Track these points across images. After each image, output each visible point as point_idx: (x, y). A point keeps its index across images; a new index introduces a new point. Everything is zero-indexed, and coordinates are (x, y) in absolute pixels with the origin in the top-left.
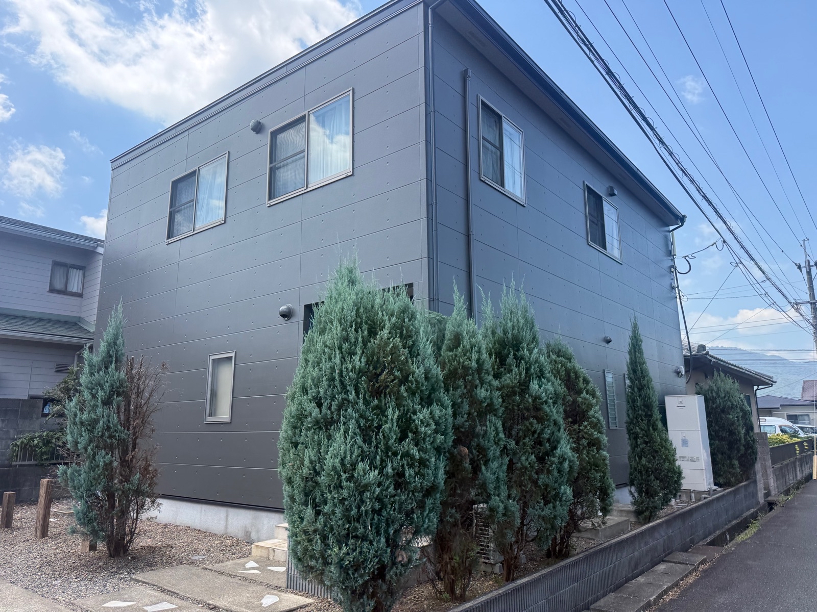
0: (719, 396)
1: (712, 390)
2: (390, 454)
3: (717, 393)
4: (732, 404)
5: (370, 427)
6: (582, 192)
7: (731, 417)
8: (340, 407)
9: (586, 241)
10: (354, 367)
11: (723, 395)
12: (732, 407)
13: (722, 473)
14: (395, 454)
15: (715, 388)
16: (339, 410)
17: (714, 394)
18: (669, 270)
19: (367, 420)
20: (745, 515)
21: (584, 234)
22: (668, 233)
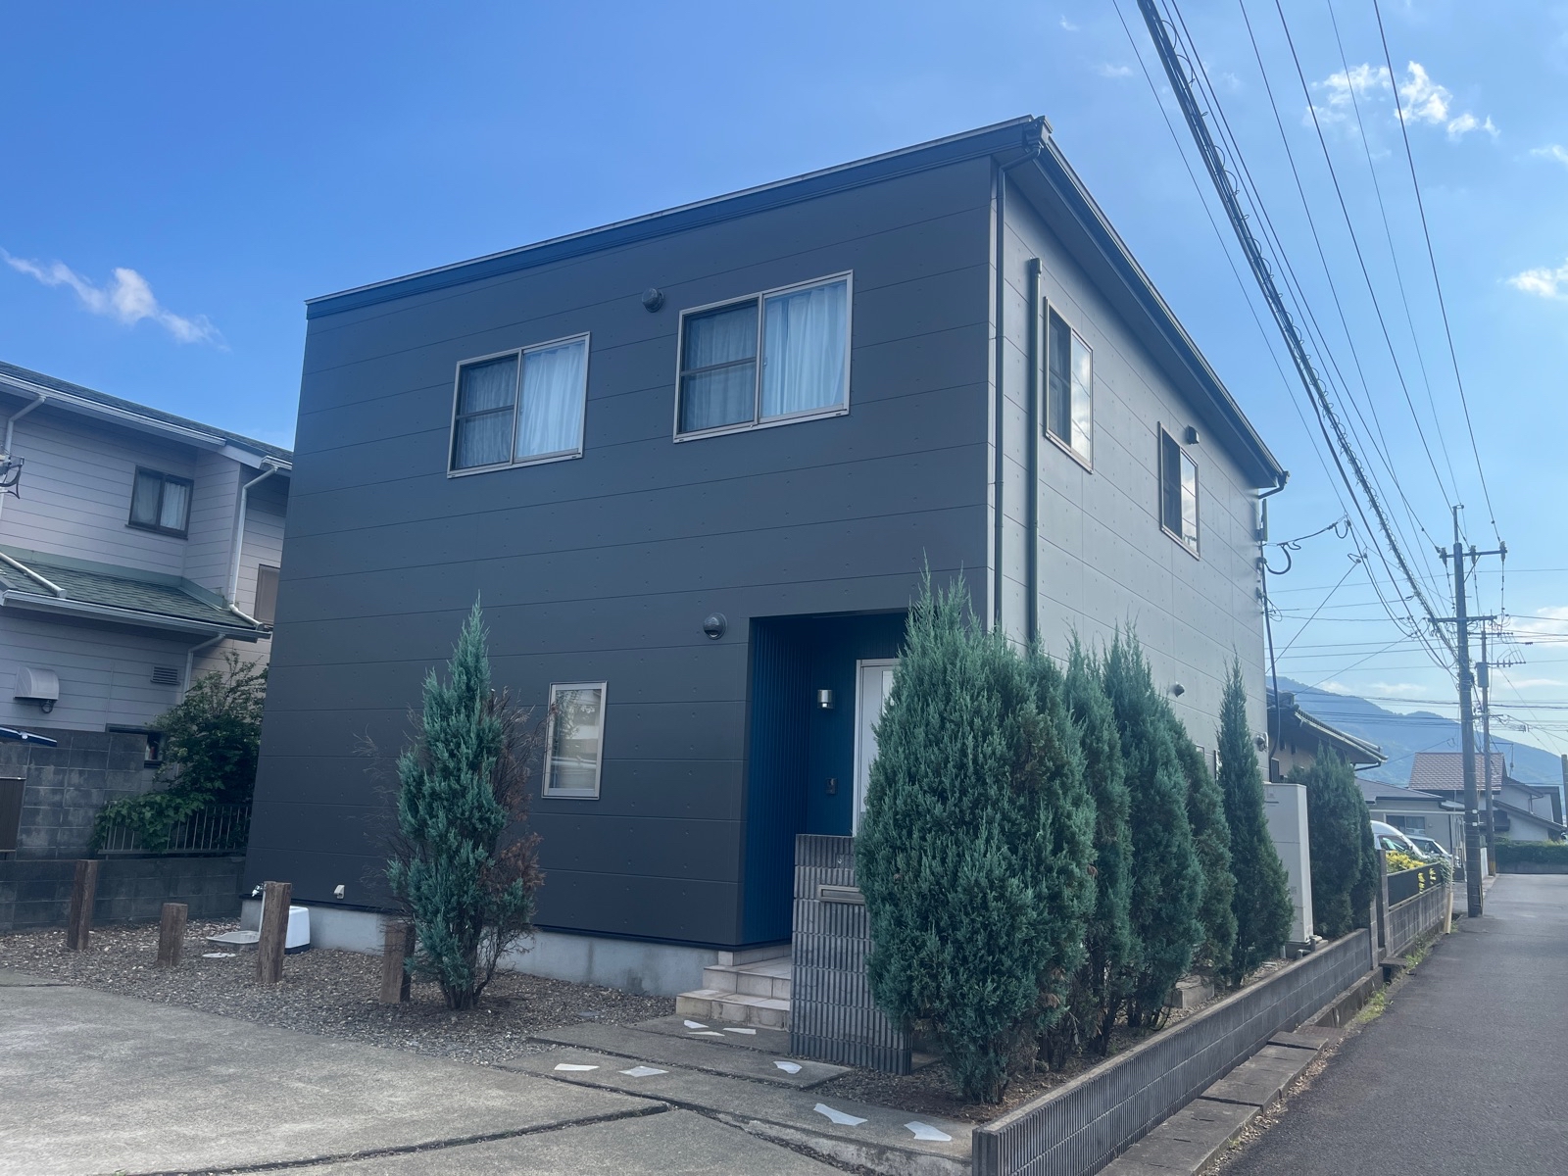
0: (1328, 786)
1: (1317, 777)
2: (1042, 868)
3: (1325, 782)
4: (1349, 802)
5: (1016, 832)
6: (1156, 440)
7: (1346, 823)
8: (976, 804)
9: (1157, 524)
10: (994, 753)
11: (1335, 786)
12: (1347, 806)
13: (1325, 914)
14: (1050, 869)
15: (1322, 774)
16: (973, 809)
17: (1321, 784)
18: (1254, 566)
19: (1013, 823)
20: (1356, 984)
21: (1155, 512)
22: (1256, 500)
